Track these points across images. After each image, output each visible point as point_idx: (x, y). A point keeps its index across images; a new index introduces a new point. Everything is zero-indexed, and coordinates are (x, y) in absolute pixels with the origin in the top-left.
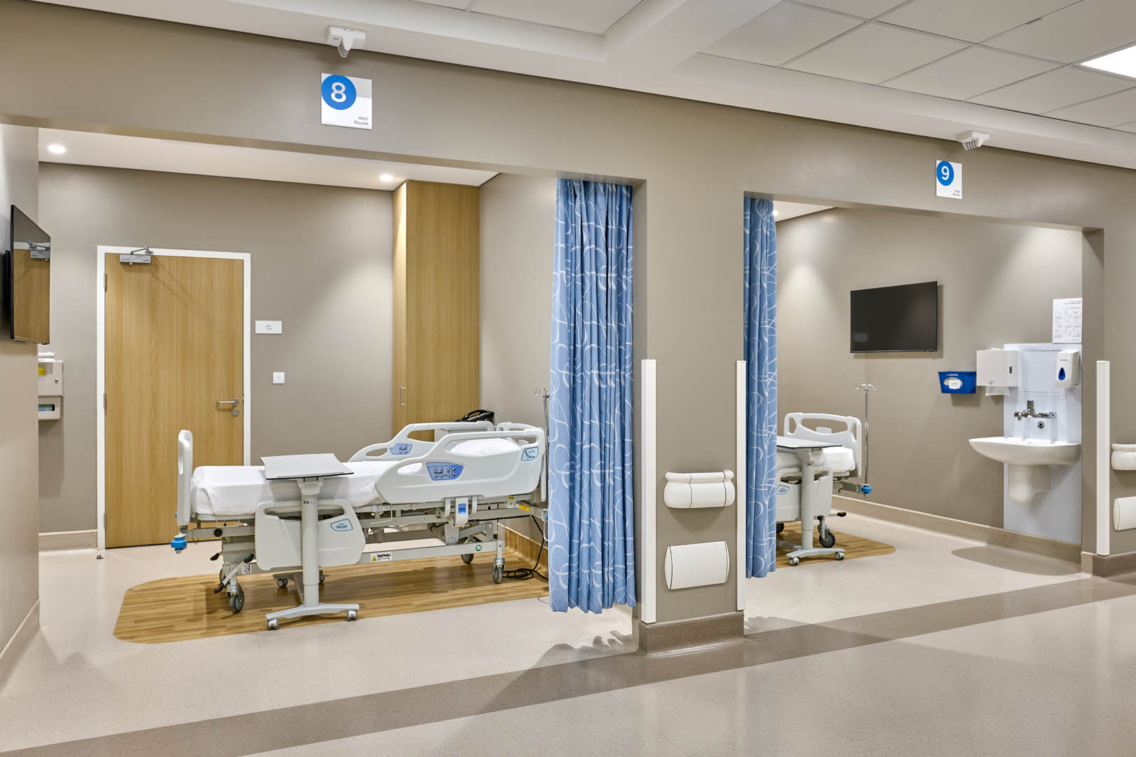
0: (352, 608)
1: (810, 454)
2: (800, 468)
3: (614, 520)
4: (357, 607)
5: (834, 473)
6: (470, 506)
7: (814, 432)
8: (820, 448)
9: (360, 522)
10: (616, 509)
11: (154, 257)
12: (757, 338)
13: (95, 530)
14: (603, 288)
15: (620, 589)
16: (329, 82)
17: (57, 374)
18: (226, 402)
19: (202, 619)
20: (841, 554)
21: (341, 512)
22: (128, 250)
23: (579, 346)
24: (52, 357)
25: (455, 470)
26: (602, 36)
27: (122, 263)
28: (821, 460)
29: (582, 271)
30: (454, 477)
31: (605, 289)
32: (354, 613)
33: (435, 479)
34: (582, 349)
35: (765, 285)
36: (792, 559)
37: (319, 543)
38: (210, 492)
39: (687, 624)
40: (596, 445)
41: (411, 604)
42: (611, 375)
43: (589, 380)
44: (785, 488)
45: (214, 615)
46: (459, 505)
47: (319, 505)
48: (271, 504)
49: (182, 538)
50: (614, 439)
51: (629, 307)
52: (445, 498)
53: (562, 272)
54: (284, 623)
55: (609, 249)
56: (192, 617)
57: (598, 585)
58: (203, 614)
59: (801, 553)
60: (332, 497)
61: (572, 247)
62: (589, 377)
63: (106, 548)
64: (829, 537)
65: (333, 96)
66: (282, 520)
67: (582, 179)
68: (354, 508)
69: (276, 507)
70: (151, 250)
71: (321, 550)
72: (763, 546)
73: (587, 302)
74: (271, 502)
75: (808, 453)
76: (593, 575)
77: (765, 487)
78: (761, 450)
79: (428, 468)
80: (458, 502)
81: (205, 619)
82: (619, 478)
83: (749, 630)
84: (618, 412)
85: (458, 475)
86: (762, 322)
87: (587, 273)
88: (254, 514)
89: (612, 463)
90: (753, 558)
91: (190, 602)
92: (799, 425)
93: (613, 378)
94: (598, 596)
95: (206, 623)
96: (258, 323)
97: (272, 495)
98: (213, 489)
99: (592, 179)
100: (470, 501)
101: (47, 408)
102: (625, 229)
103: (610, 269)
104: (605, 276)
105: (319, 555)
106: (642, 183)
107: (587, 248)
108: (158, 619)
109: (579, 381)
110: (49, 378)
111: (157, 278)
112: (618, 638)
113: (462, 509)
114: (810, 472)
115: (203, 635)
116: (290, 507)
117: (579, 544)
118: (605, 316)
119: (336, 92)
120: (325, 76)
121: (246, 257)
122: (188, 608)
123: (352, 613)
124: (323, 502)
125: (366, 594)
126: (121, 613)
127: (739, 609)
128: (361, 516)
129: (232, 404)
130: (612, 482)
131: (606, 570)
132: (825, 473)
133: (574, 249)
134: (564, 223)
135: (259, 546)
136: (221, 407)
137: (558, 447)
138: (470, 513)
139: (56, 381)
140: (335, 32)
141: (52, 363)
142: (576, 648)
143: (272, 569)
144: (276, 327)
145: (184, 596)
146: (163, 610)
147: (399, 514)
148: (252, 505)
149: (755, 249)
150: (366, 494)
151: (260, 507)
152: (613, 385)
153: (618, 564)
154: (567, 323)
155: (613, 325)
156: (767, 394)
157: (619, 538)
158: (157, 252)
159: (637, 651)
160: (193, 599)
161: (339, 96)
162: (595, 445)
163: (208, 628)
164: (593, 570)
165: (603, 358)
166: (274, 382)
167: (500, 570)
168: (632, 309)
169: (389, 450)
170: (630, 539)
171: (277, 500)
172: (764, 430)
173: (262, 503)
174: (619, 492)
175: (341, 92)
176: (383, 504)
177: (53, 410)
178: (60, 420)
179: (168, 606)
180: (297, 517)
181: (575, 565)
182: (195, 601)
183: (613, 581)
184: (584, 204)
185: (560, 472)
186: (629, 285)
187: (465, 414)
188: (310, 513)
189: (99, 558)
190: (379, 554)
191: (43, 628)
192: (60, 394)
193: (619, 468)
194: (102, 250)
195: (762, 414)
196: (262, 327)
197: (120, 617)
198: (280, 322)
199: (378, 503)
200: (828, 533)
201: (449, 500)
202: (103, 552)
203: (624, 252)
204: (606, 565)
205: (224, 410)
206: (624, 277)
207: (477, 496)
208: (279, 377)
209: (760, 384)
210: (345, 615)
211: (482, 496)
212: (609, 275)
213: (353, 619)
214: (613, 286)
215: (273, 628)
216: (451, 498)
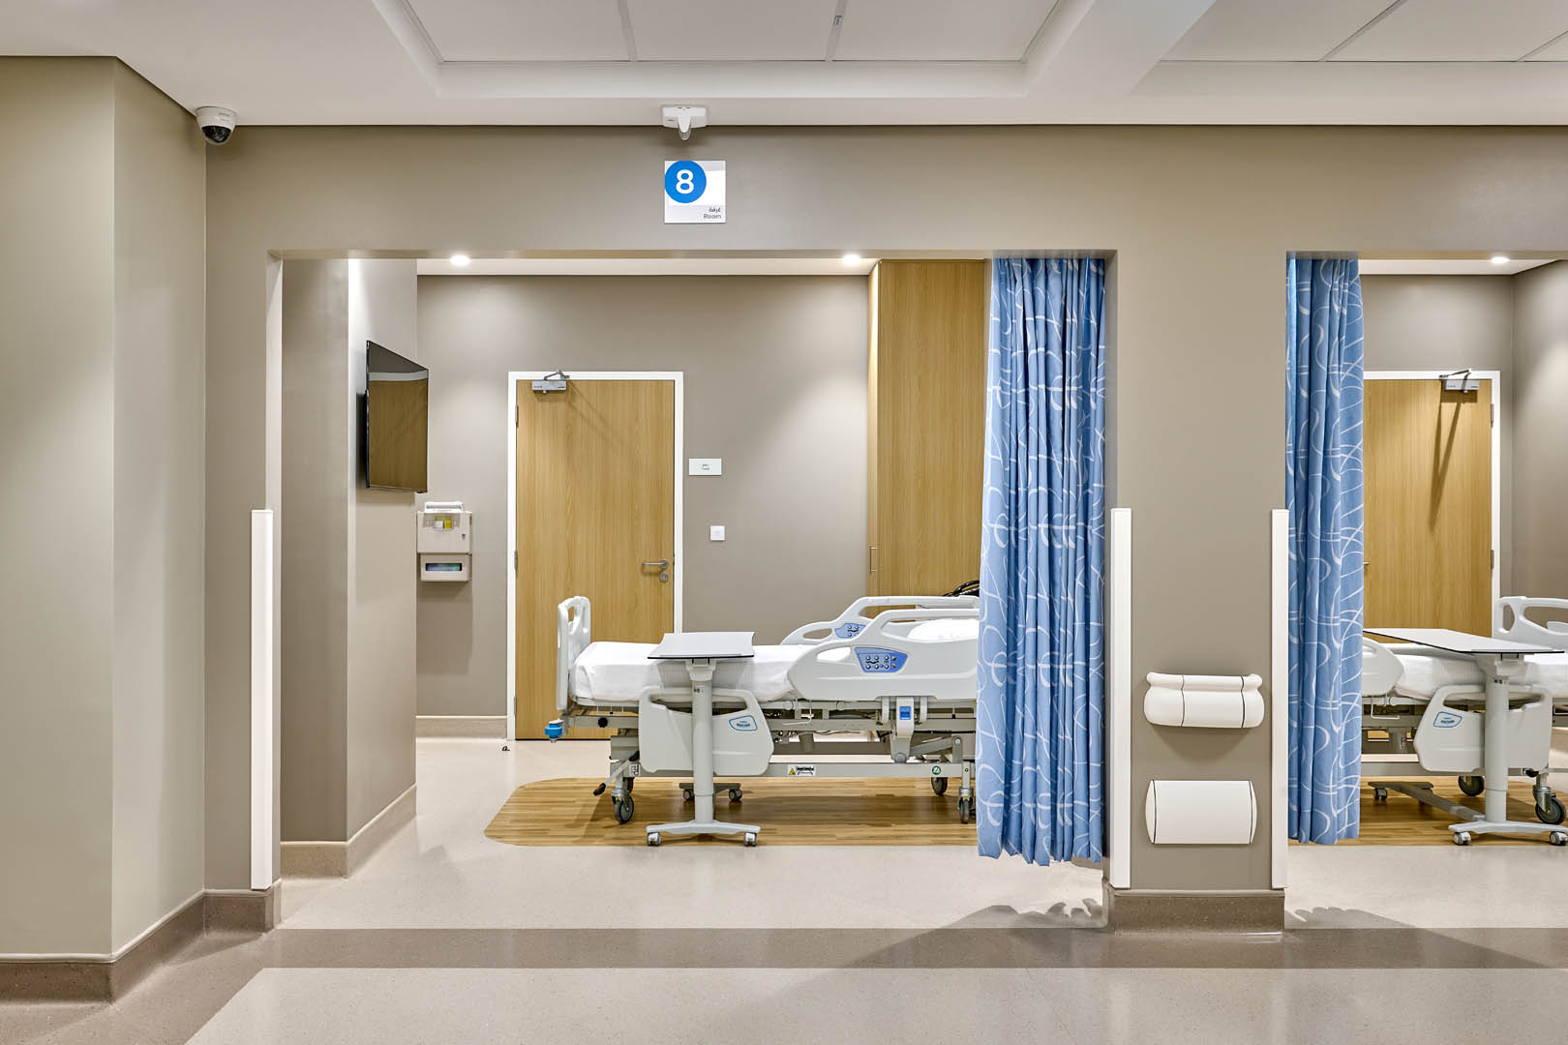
0: (750, 830)
1: (1497, 663)
2: (1483, 685)
3: (1072, 735)
4: (757, 829)
5: (1554, 700)
6: (917, 711)
7: (1544, 629)
8: (1518, 655)
9: (768, 723)
10: (1076, 722)
11: (570, 383)
12: (1320, 474)
13: (504, 717)
14: (1056, 407)
15: (1080, 836)
16: (674, 170)
17: (464, 526)
18: (653, 565)
19: (582, 825)
20: (1561, 836)
21: (741, 706)
22: (541, 375)
23: (1021, 489)
24: (460, 507)
25: (897, 661)
26: (1022, 63)
27: (535, 391)
28: (1528, 676)
29: (1026, 385)
30: (895, 669)
31: (1061, 409)
32: (753, 836)
33: (867, 670)
34: (1027, 493)
35: (1337, 393)
36: (1457, 833)
37: (713, 744)
38: (589, 670)
39: (1185, 897)
40: (1044, 630)
41: (833, 836)
42: (1068, 532)
43: (1034, 538)
44: (1453, 718)
45: (598, 823)
46: (901, 707)
47: (713, 695)
48: (657, 690)
49: (557, 725)
50: (1074, 621)
51: (1099, 434)
52: (882, 697)
53: (995, 387)
54: (667, 840)
55: (1067, 352)
56: (572, 822)
57: (1044, 826)
58: (586, 820)
59: (1480, 826)
60: (731, 686)
61: (1012, 352)
62: (1035, 533)
63: (517, 740)
64: (1552, 805)
65: (678, 187)
66: (671, 712)
67: (1027, 256)
68: (759, 703)
69: (662, 695)
70: (565, 373)
71: (716, 752)
72: (1329, 796)
73: (1032, 429)
74: (659, 687)
75: (1493, 661)
76: (1037, 810)
77: (1334, 705)
78: (1326, 647)
79: (858, 655)
80: (900, 703)
81: (585, 827)
82: (1079, 677)
83: (1305, 923)
84: (1079, 583)
85: (900, 667)
86: (1331, 449)
87: (1032, 387)
88: (638, 702)
89: (1069, 656)
90: (1312, 812)
91: (579, 806)
92: (1520, 618)
93: (1072, 534)
94: (1044, 842)
95: (584, 830)
96: (692, 461)
97: (660, 679)
98: (593, 667)
99: (1041, 256)
100: (917, 703)
101: (454, 568)
102: (1093, 322)
103: (1067, 380)
104: (1061, 390)
105: (713, 759)
106: (1112, 254)
107: (1032, 352)
108: (536, 821)
109: (1022, 538)
110: (457, 532)
111: (574, 408)
112: (1089, 909)
113: (905, 714)
114: (1501, 696)
115: (575, 843)
116: (679, 695)
117: (1022, 767)
118: (1059, 446)
119: (682, 181)
120: (668, 164)
121: (678, 377)
122: (572, 812)
123: (750, 837)
124: (720, 692)
125: (783, 818)
126: (502, 810)
127: (1274, 886)
128: (771, 714)
129: (660, 567)
130: (1069, 682)
131: (1059, 806)
132: (1536, 698)
133: (1014, 354)
134: (998, 320)
135: (644, 743)
136: (647, 569)
137: (988, 630)
138: (917, 722)
139: (464, 535)
140: (668, 113)
141: (458, 515)
142: (1020, 912)
143: (658, 771)
144: (715, 466)
145: (574, 799)
146: (548, 812)
147: (826, 715)
148: (634, 690)
149: (1319, 336)
150: (775, 684)
151: (646, 692)
152: (1072, 544)
153: (1079, 800)
154: (1001, 459)
155: (1073, 459)
156: (1339, 561)
157: (1080, 763)
158: (574, 376)
159: (1106, 927)
160: (582, 803)
161: (685, 186)
162: (1042, 629)
163: (585, 836)
164: (1039, 805)
165: (1057, 506)
166: (712, 539)
167: (966, 804)
168: (1104, 435)
169: (834, 632)
170: (1095, 765)
171: (666, 686)
172: (1332, 618)
173: (647, 688)
174: (1080, 697)
175: (688, 181)
176: (799, 700)
177: (461, 570)
178: (467, 582)
179: (554, 809)
180: (688, 709)
181: (1015, 795)
182: (584, 806)
183: (1070, 824)
184: (1028, 291)
185: (989, 664)
186: (1099, 401)
187: (958, 586)
188: (702, 704)
189: (505, 749)
190: (800, 766)
191: (419, 818)
192: (467, 550)
193: (1080, 663)
194: (514, 376)
195: (1328, 592)
196: (697, 467)
197: (499, 814)
198: (720, 460)
199: (793, 697)
200: (1551, 799)
201: (888, 700)
202: (512, 744)
203: (1093, 355)
204: (1060, 798)
205: (650, 574)
206: (1092, 390)
207: (928, 697)
208: (718, 532)
209: (1325, 547)
210: (741, 838)
211: (934, 697)
212: (1067, 388)
213: (750, 844)
214: (1073, 404)
215: (652, 844)
216: (890, 697)
